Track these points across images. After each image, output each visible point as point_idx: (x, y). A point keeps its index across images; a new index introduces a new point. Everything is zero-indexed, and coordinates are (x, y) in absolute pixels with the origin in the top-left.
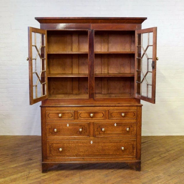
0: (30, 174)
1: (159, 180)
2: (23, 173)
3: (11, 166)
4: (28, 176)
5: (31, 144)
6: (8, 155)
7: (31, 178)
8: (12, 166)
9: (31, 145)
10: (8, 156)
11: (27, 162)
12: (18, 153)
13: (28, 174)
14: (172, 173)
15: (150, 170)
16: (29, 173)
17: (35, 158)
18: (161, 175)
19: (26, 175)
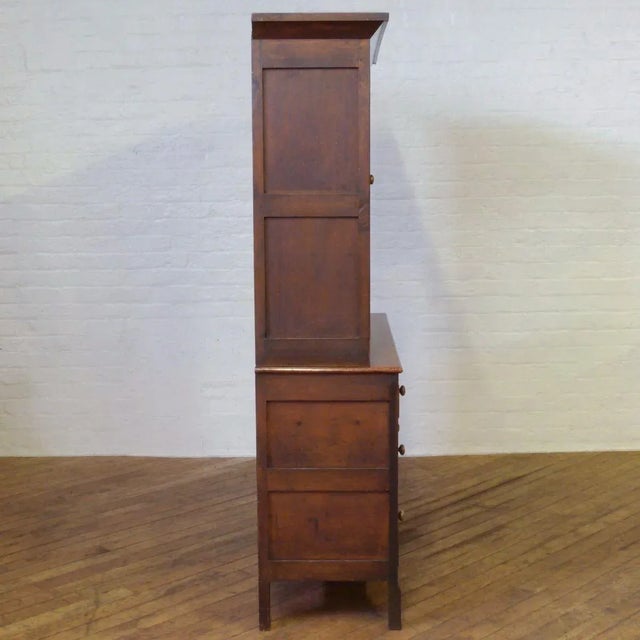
0: (100, 610)
1: (572, 628)
2: (72, 607)
3: (30, 578)
4: (90, 616)
5: (108, 490)
6: (21, 536)
7: (101, 625)
8: (35, 579)
9: (105, 495)
10: (19, 539)
11: (90, 562)
12: (57, 525)
13: (90, 608)
14: (618, 601)
15: (538, 590)
16: (97, 603)
17: (119, 545)
18: (579, 606)
19: (86, 615)
